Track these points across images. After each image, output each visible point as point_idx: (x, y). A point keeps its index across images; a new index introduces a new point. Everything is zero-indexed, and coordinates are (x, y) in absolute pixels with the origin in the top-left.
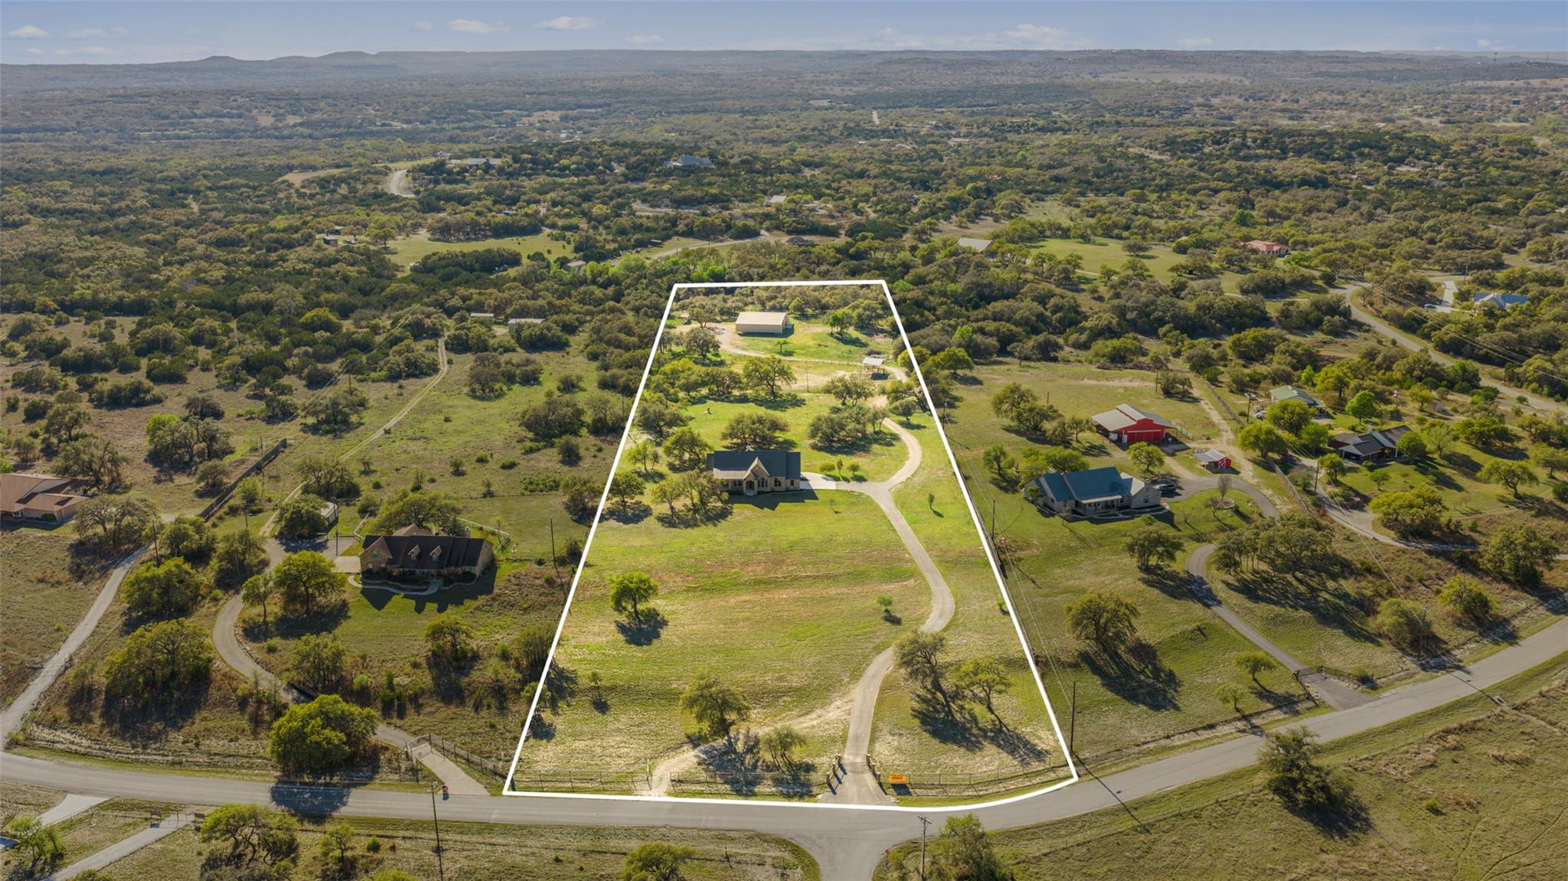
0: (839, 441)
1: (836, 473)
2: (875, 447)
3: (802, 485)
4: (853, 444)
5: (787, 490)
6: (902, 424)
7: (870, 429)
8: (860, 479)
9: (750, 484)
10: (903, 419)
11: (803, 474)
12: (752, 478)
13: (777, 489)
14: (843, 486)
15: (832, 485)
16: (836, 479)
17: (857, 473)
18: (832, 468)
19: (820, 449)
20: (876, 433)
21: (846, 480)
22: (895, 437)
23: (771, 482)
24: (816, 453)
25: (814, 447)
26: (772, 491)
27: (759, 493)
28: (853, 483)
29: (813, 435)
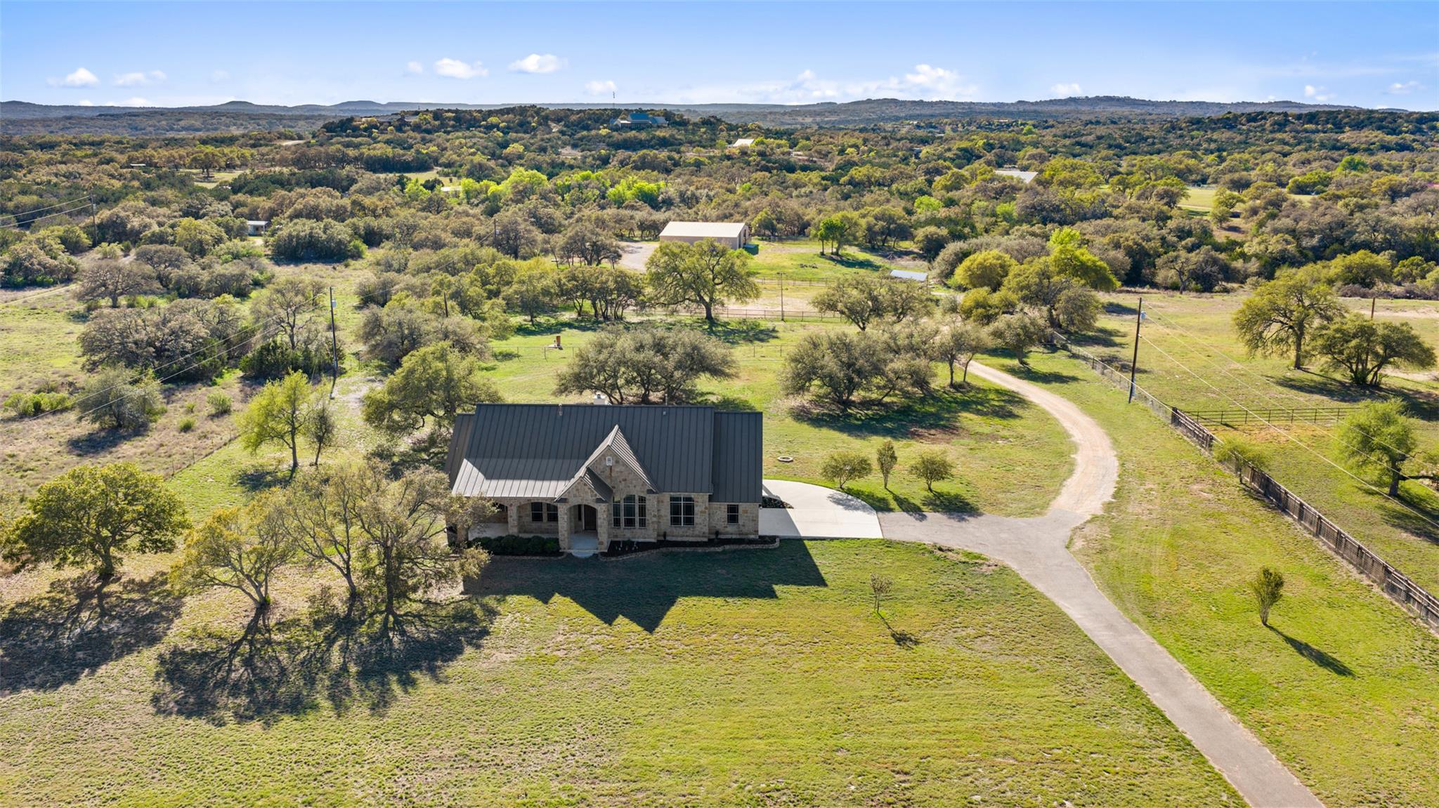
0: (866, 404)
1: (872, 483)
2: (967, 419)
3: (767, 524)
4: (905, 412)
5: (716, 539)
6: (1012, 371)
7: (941, 377)
8: (957, 508)
9: (585, 518)
10: (1015, 362)
11: (773, 486)
12: (589, 497)
13: (681, 533)
14: (904, 527)
15: (865, 525)
16: (879, 506)
17: (940, 486)
18: (860, 468)
19: (817, 422)
20: (956, 387)
21: (907, 506)
22: (1014, 399)
23: (659, 509)
24: (806, 430)
25: (801, 415)
26: (663, 542)
27: (616, 548)
28: (934, 517)
29: (799, 384)
